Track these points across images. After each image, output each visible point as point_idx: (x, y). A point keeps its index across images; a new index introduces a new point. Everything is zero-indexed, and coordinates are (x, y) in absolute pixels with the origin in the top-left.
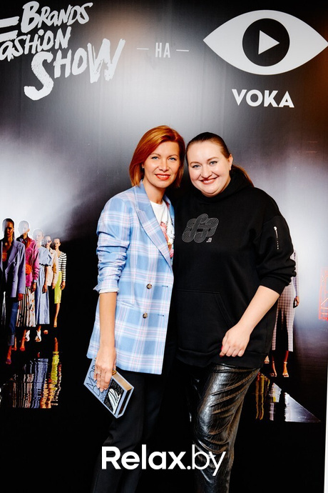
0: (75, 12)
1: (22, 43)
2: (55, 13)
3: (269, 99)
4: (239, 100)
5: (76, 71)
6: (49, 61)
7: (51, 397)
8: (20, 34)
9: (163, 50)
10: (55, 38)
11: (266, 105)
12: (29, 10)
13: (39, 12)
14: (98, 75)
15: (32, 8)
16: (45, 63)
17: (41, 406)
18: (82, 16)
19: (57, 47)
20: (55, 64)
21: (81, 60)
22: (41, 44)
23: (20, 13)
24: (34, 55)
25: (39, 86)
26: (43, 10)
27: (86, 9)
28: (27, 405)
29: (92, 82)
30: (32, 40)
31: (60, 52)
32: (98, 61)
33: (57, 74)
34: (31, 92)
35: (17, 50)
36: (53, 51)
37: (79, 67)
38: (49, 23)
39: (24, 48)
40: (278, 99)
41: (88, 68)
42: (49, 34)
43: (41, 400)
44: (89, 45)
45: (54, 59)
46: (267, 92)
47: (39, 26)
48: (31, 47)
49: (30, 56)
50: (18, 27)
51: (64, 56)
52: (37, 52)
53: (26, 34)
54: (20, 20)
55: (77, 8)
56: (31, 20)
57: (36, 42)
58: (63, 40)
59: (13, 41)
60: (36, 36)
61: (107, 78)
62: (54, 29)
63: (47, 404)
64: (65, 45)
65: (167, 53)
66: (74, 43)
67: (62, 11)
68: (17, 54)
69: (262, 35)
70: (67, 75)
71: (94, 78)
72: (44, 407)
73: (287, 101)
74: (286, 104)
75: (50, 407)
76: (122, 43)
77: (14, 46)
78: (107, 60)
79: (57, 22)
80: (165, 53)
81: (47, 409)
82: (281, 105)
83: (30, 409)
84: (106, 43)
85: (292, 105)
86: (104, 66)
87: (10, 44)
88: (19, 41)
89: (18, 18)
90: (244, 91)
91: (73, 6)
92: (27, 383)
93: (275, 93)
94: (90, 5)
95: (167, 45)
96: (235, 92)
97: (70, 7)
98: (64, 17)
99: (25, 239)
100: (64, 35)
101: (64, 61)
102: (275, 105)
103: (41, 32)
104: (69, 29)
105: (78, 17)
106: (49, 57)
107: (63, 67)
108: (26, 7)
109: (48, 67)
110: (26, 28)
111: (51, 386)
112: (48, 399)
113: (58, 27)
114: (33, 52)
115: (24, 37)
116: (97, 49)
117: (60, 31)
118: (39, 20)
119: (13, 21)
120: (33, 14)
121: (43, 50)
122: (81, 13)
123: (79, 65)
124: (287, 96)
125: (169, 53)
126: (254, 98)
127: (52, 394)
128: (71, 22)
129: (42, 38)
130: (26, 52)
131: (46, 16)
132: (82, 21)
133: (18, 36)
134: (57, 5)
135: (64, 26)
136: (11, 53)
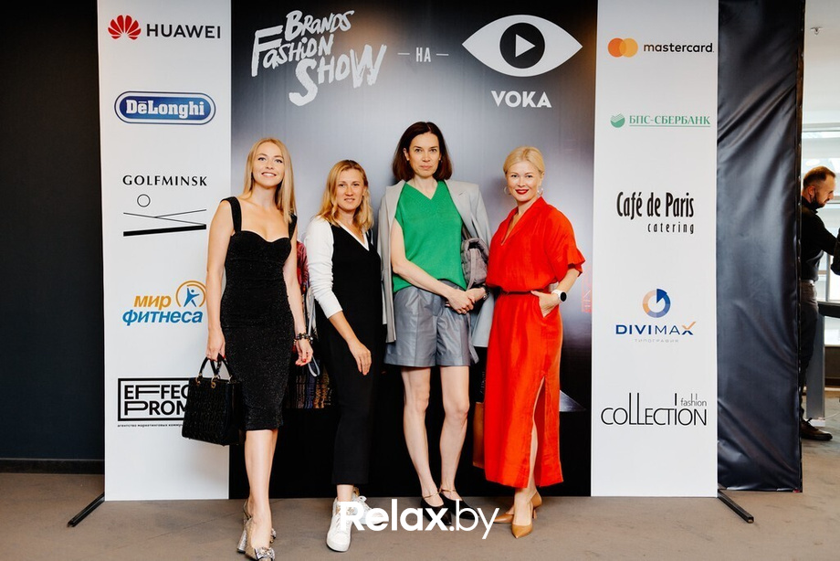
0: (338, 19)
1: (286, 50)
2: (318, 21)
3: (527, 99)
4: (498, 101)
5: (340, 77)
6: (313, 68)
7: (324, 397)
8: (284, 42)
9: (423, 55)
10: (318, 45)
11: (525, 105)
12: (293, 18)
13: (302, 20)
14: (361, 80)
15: (295, 17)
16: (309, 69)
17: (314, 406)
18: (344, 24)
19: (320, 54)
20: (318, 70)
21: (344, 64)
22: (305, 52)
23: (284, 22)
24: (298, 62)
25: (304, 92)
26: (306, 18)
27: (348, 16)
28: (301, 405)
29: (355, 87)
30: (295, 48)
31: (323, 60)
32: (360, 67)
33: (321, 79)
34: (295, 98)
35: (281, 57)
36: (316, 57)
37: (342, 73)
38: (312, 31)
39: (288, 56)
40: (536, 100)
41: (351, 74)
42: (313, 41)
43: (313, 400)
44: (352, 52)
45: (318, 66)
46: (525, 93)
47: (303, 34)
48: (295, 54)
49: (295, 63)
50: (282, 36)
51: (328, 63)
52: (301, 59)
53: (290, 42)
54: (284, 29)
55: (339, 16)
56: (295, 28)
57: (300, 49)
59: (277, 49)
60: (300, 44)
61: (370, 83)
62: (317, 36)
63: (320, 404)
64: (328, 52)
65: (428, 57)
66: (336, 51)
67: (325, 19)
68: (282, 62)
69: (518, 38)
70: (331, 80)
71: (357, 82)
72: (317, 407)
73: (545, 101)
74: (544, 104)
75: (323, 407)
76: (384, 48)
77: (279, 54)
78: (370, 65)
79: (320, 30)
80: (426, 58)
81: (320, 409)
82: (539, 105)
83: (304, 410)
84: (368, 49)
85: (549, 106)
86: (367, 71)
87: (275, 52)
88: (284, 49)
89: (282, 27)
90: (503, 93)
91: (335, 14)
92: (299, 384)
93: (532, 93)
94: (352, 12)
95: (428, 49)
96: (494, 93)
97: (332, 15)
98: (326, 24)
100: (327, 41)
101: (327, 67)
102: (533, 105)
103: (304, 40)
104: (332, 36)
105: (340, 24)
106: (313, 63)
107: (327, 73)
108: (290, 16)
109: (312, 73)
110: (289, 36)
111: (324, 387)
112: (321, 399)
113: (320, 35)
114: (297, 59)
115: (288, 45)
116: (359, 56)
117: (323, 38)
118: (302, 28)
119: (277, 30)
120: (296, 22)
121: (306, 57)
122: (343, 20)
123: (342, 71)
124: (544, 96)
125: (429, 58)
126: (513, 99)
127: (325, 394)
128: (333, 29)
129: (305, 45)
130: (291, 60)
131: (309, 24)
132: (344, 29)
133: (282, 44)
134: (320, 13)
135: (327, 34)
136: (276, 61)
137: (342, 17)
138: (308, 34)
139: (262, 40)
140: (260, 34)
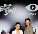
3: (33, 14)
5: (10, 12)
12: (5, 5)
25: (6, 14)
34: (5, 15)
36: (8, 10)
40: (34, 14)
49: (5, 10)
50: (3, 7)
58: (9, 8)
62: (8, 7)
66: (10, 9)
73: (36, 14)
84: (14, 8)
86: (14, 11)
90: (30, 13)
95: (21, 8)
98: (9, 5)
99: (5, 32)
109: (7, 11)
110: (4, 7)
118: (6, 6)
119: (3, 6)
134: (8, 4)
135: (9, 7)
136: (3, 10)
137: (11, 5)
138: (7, 7)
139: (1, 8)
140: (1, 7)
